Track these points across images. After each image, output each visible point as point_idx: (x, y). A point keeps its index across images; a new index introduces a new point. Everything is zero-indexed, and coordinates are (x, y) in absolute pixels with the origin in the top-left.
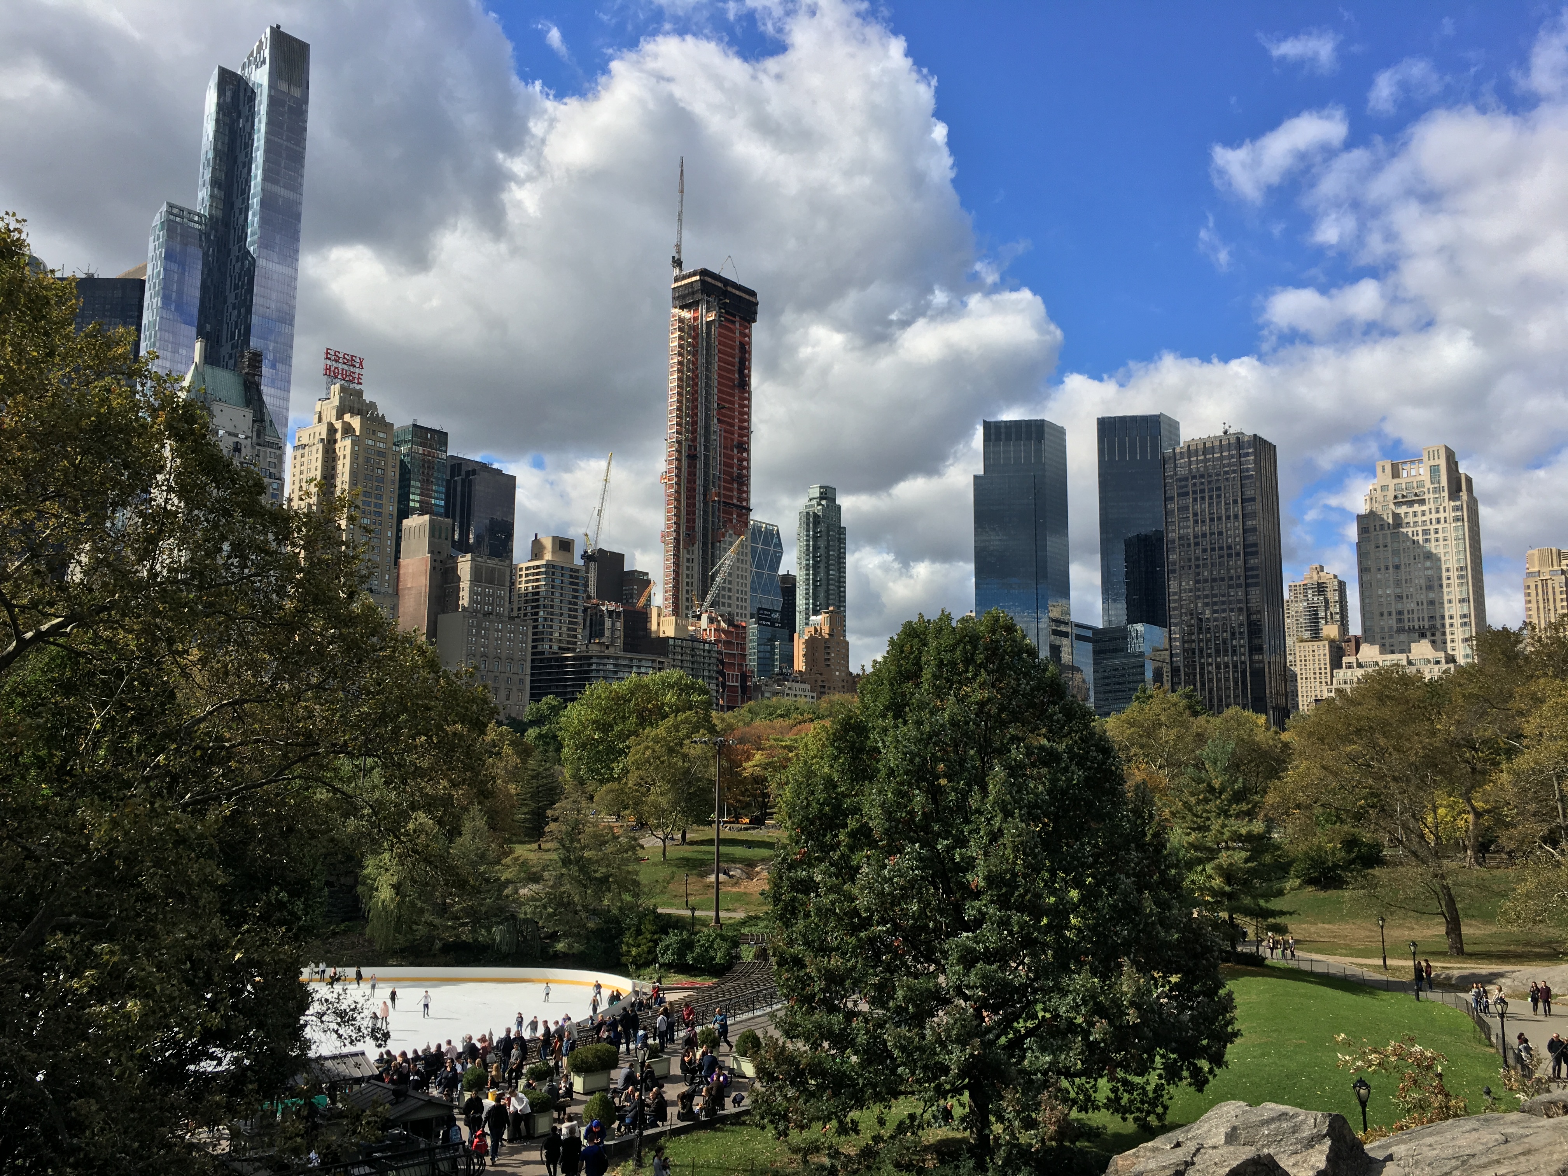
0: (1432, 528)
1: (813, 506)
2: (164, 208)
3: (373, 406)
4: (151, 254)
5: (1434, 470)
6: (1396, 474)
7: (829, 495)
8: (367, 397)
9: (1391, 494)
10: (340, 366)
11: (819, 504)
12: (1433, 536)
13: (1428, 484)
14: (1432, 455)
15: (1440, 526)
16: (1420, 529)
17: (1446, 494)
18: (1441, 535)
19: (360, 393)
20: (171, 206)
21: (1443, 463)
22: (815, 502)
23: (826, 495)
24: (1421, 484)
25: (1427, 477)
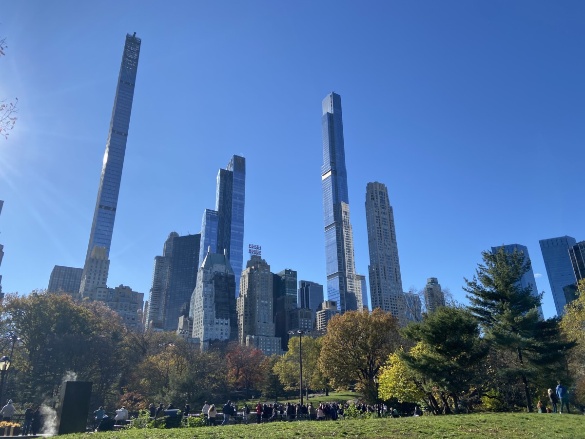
1: (429, 285)
2: (205, 211)
3: (264, 260)
4: (202, 225)
7: (435, 281)
8: (262, 258)
10: (254, 249)
11: (431, 285)
19: (260, 257)
20: (207, 210)
22: (430, 284)
23: (434, 281)
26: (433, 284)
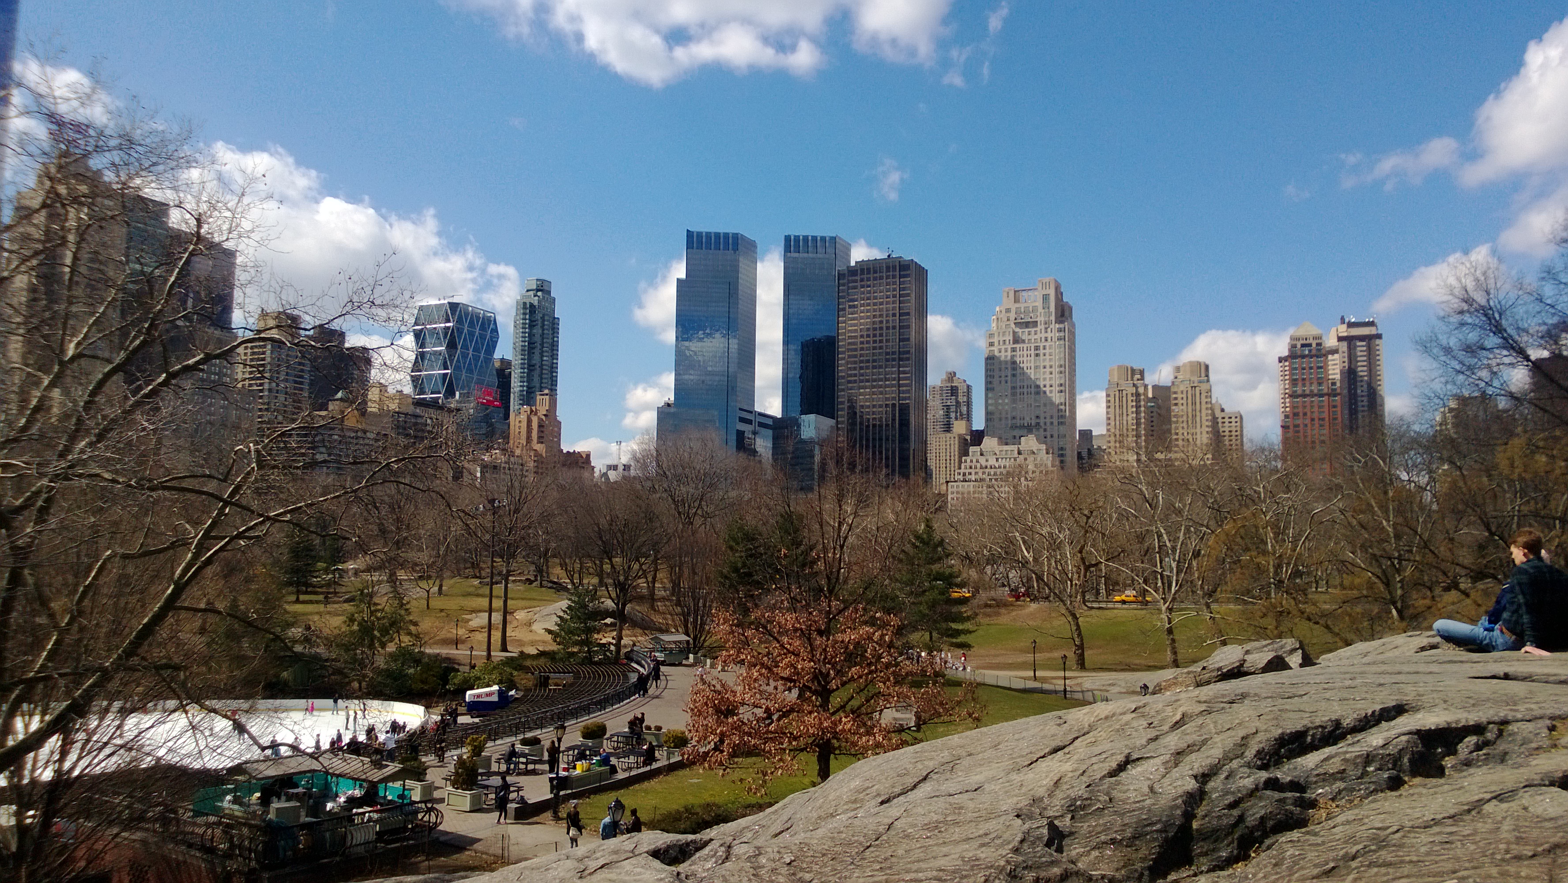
0: (1042, 345)
1: (529, 297)
3: (98, 174)
5: (1046, 298)
6: (1016, 301)
7: (545, 288)
8: (92, 165)
9: (1012, 315)
11: (535, 296)
12: (1042, 351)
13: (1040, 310)
14: (1045, 285)
15: (1047, 344)
16: (1033, 346)
17: (1053, 318)
18: (1047, 351)
19: (86, 160)
21: (1052, 292)
22: (531, 293)
23: (542, 288)
24: (1035, 309)
25: (1039, 303)
26: (539, 294)
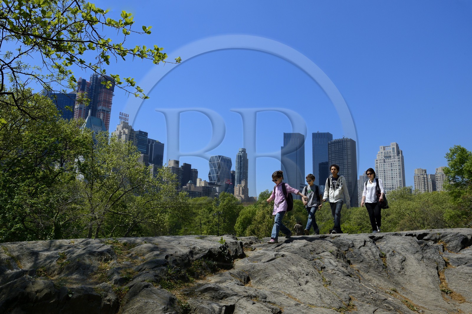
0: (393, 163)
5: (393, 148)
6: (384, 149)
8: (130, 124)
9: (383, 154)
13: (392, 152)
14: (393, 145)
16: (390, 163)
17: (396, 155)
18: (395, 165)
21: (395, 147)
22: (241, 152)
23: (244, 151)
24: (390, 152)
25: (391, 150)
